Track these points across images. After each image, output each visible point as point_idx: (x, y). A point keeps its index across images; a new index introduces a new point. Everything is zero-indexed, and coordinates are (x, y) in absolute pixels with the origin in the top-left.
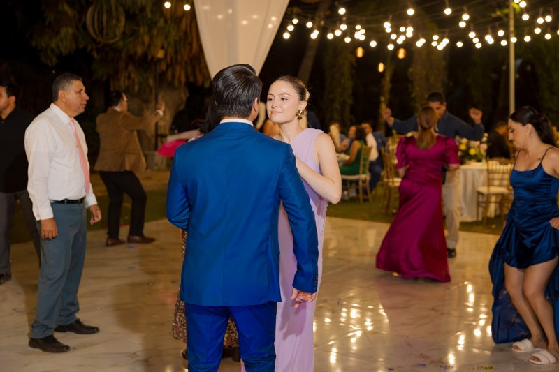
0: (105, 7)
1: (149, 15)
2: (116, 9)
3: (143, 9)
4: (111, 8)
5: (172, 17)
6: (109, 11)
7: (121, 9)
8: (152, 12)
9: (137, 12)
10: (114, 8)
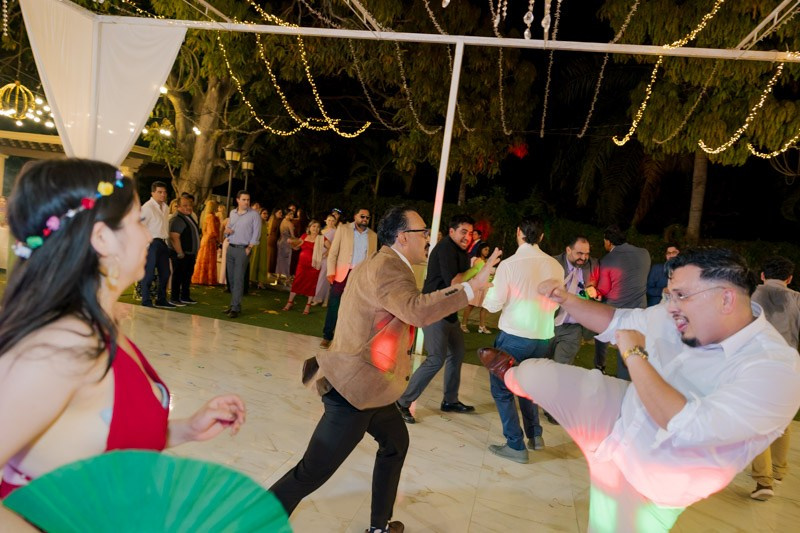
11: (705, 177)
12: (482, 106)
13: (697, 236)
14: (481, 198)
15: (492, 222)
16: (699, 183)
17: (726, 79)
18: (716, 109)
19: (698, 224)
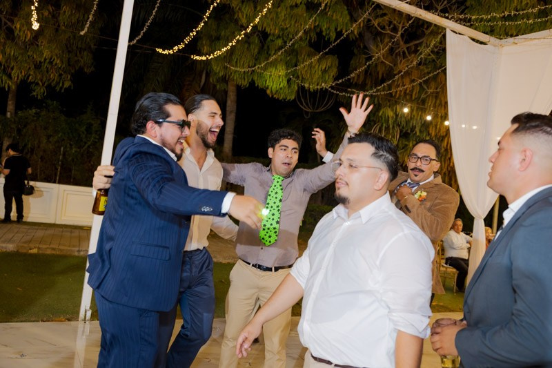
0: (384, 125)
1: (418, 134)
2: (393, 127)
3: (413, 129)
4: (389, 126)
5: (436, 136)
6: (387, 128)
7: (397, 129)
8: (420, 131)
9: (409, 131)
10: (391, 127)
11: (235, 107)
12: (50, 13)
13: (230, 154)
14: (34, 111)
15: (49, 137)
16: (231, 112)
17: (283, 29)
18: (273, 52)
19: (231, 145)
